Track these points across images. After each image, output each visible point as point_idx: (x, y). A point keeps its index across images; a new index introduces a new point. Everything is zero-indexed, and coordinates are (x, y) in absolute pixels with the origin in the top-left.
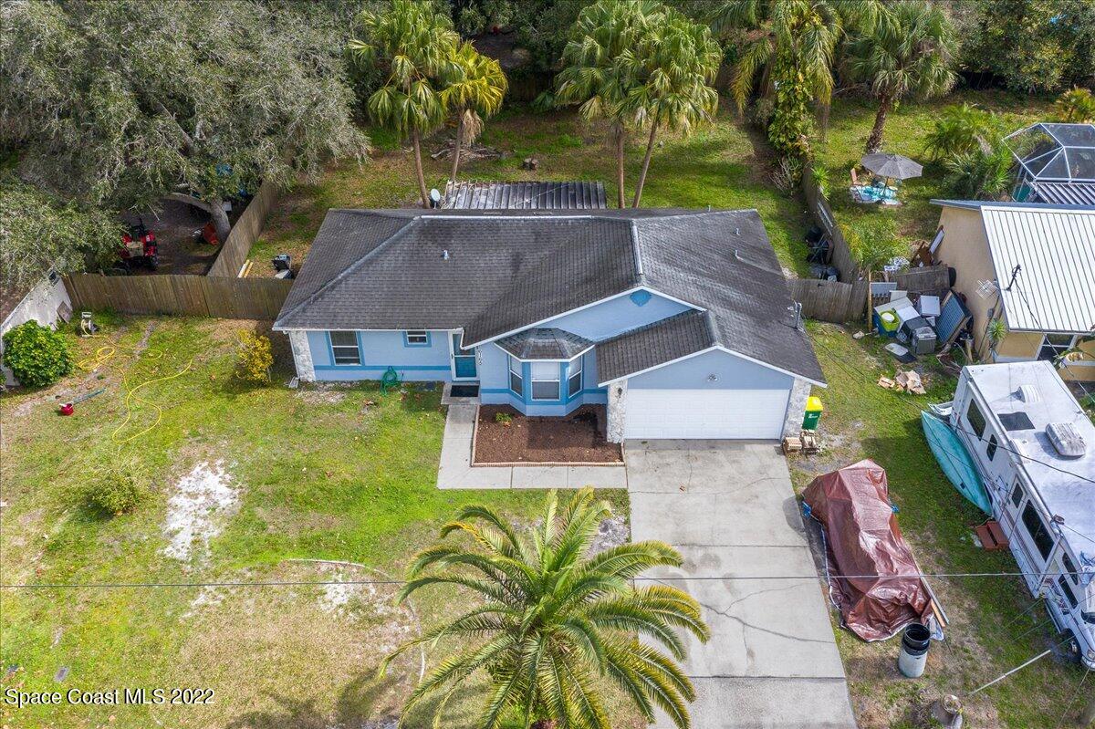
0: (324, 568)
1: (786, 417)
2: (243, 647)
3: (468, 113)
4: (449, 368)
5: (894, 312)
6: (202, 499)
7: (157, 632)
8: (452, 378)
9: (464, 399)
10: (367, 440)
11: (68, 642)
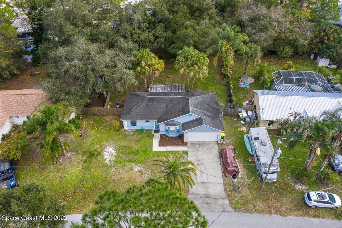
0: (133, 165)
1: (218, 137)
2: (121, 178)
3: (156, 71)
4: (154, 127)
5: (242, 115)
6: (110, 153)
7: (106, 176)
8: (154, 129)
9: (157, 133)
10: (139, 141)
11: (91, 178)
